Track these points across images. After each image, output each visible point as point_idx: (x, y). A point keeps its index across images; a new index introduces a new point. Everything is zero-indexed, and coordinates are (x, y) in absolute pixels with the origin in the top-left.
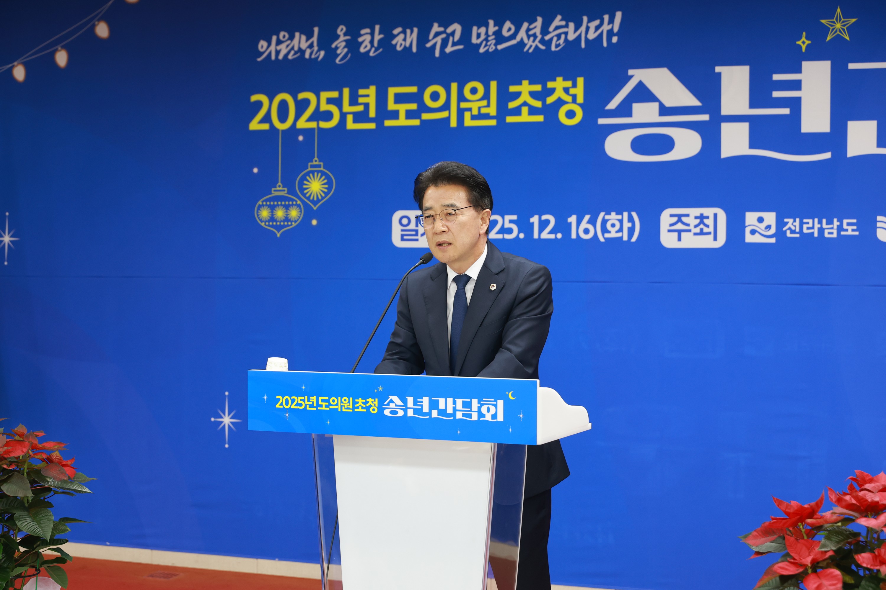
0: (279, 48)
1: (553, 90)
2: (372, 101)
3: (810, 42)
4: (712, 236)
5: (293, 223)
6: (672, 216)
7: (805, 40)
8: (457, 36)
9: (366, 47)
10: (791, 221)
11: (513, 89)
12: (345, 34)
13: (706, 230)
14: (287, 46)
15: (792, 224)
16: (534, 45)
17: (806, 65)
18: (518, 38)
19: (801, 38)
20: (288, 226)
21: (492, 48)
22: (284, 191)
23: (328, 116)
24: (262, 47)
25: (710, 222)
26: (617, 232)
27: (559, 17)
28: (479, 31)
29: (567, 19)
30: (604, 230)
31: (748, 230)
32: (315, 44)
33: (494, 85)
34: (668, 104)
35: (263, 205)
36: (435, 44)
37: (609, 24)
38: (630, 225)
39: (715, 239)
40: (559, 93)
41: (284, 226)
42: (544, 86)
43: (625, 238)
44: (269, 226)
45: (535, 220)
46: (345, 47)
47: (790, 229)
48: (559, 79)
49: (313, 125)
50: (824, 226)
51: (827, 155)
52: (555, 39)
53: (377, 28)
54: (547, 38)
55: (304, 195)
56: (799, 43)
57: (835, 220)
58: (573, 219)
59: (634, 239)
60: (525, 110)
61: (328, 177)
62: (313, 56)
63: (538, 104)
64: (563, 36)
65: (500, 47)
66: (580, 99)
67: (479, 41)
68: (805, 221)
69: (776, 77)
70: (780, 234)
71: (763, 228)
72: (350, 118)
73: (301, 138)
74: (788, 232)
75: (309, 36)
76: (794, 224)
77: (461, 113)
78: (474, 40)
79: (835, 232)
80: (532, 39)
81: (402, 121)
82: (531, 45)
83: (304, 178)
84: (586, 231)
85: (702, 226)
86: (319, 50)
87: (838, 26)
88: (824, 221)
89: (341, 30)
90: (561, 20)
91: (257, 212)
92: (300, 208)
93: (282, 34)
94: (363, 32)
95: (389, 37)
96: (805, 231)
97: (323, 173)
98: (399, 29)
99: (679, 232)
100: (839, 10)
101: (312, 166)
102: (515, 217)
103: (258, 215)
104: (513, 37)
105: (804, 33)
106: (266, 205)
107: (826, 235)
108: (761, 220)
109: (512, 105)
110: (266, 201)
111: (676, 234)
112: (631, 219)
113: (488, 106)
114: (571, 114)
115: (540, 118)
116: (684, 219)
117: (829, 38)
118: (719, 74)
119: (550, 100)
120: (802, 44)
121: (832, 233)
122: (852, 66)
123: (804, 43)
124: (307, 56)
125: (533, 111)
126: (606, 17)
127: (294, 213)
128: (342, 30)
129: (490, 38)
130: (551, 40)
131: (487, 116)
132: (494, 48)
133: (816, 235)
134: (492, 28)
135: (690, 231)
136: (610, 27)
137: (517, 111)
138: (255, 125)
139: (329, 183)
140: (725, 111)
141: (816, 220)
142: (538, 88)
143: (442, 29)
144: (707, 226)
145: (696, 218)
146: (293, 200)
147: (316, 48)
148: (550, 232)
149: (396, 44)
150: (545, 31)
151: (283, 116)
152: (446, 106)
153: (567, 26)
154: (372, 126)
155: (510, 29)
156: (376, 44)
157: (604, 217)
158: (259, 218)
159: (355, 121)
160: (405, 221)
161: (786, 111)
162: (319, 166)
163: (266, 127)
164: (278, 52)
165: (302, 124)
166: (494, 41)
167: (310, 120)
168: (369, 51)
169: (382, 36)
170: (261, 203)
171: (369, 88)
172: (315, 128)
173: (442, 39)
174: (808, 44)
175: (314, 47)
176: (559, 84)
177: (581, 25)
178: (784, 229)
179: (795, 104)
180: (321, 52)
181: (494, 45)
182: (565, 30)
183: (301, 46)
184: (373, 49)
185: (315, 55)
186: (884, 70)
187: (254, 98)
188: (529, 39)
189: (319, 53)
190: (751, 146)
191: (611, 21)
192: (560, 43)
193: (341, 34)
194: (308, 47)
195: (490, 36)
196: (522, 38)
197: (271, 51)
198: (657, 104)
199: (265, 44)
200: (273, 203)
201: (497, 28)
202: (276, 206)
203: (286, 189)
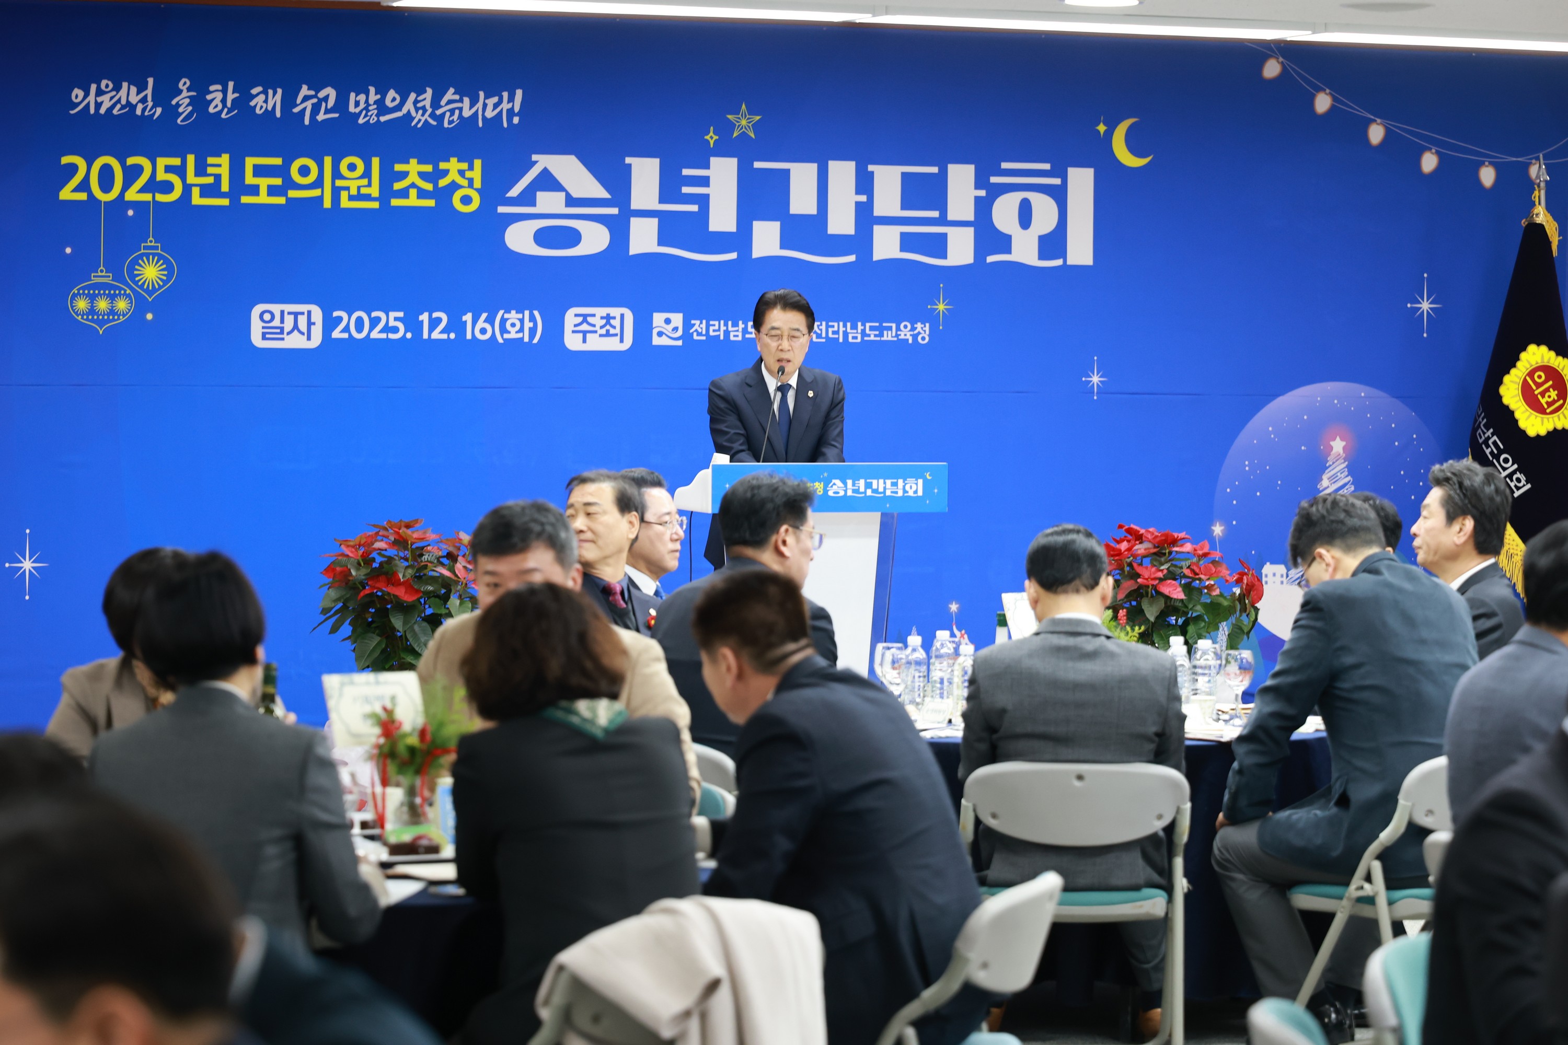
0: (99, 99)
1: (446, 173)
2: (225, 172)
3: (717, 137)
4: (618, 337)
5: (121, 317)
6: (576, 315)
7: (713, 136)
8: (331, 103)
9: (216, 106)
10: (698, 322)
11: (398, 167)
12: (189, 90)
13: (612, 331)
14: (112, 98)
15: (699, 326)
16: (423, 119)
17: (714, 160)
18: (404, 110)
19: (709, 133)
20: (114, 320)
21: (373, 119)
22: (109, 277)
23: (167, 187)
24: (77, 97)
25: (616, 323)
26: (517, 332)
27: (452, 90)
28: (358, 99)
29: (461, 92)
30: (503, 330)
31: (655, 332)
32: (149, 98)
33: (376, 162)
34: (575, 194)
35: (79, 294)
36: (305, 109)
37: (508, 102)
38: (531, 325)
39: (622, 341)
40: (453, 176)
41: (109, 321)
42: (436, 167)
43: (526, 339)
44: (87, 319)
45: (424, 317)
46: (188, 105)
47: (696, 330)
48: (454, 160)
49: (147, 197)
50: (730, 328)
51: (734, 256)
52: (448, 114)
53: (231, 85)
54: (438, 112)
55: (136, 283)
56: (707, 137)
57: (740, 322)
58: (468, 318)
59: (536, 341)
60: (413, 192)
61: (166, 261)
62: (146, 114)
63: (429, 187)
64: (457, 112)
65: (383, 119)
66: (478, 184)
67: (357, 110)
68: (711, 323)
69: (686, 172)
70: (687, 336)
71: (671, 330)
72: (196, 191)
73: (130, 213)
74: (695, 334)
75: (141, 88)
76: (701, 326)
77: (336, 192)
78: (352, 109)
79: (740, 334)
80: (420, 112)
81: (263, 198)
82: (419, 119)
83: (135, 262)
84: (483, 331)
85: (608, 327)
86: (154, 107)
87: (744, 122)
88: (730, 323)
89: (184, 84)
90: (454, 94)
91: (72, 303)
92: (131, 299)
93: (104, 83)
94: (212, 88)
95: (244, 99)
96: (712, 333)
97: (160, 257)
98: (259, 89)
99: (585, 333)
100: (744, 106)
101: (145, 248)
102: (401, 314)
103: (72, 307)
104: (398, 108)
105: (712, 128)
106: (84, 293)
107: (732, 338)
108: (668, 321)
109: (398, 186)
110: (83, 288)
111: (581, 335)
112: (532, 319)
113: (369, 185)
114: (466, 200)
115: (431, 203)
116: (589, 319)
117: (735, 135)
118: (630, 165)
119: (443, 183)
120: (710, 139)
121: (737, 336)
122: (757, 165)
123: (712, 138)
124: (139, 112)
125: (422, 194)
126: (505, 95)
127: (122, 305)
128: (185, 83)
129: (370, 108)
130: (444, 114)
131: (368, 198)
132: (376, 119)
133: (722, 338)
134: (373, 97)
135: (596, 332)
136: (510, 105)
137: (404, 194)
138: (66, 194)
139: (169, 268)
140: (635, 205)
141: (722, 322)
142: (428, 168)
143: (312, 93)
144: (614, 327)
145: (602, 318)
146: (121, 289)
147: (150, 104)
148: (442, 332)
149: (256, 106)
150: (436, 104)
151: (106, 185)
152: (319, 183)
153: (461, 101)
154: (225, 202)
155: (394, 99)
156: (229, 104)
157: (503, 316)
158: (74, 310)
159: (202, 195)
160: (267, 317)
161: (694, 208)
162: (156, 248)
163: (83, 196)
164: (98, 105)
165: (132, 195)
166: (376, 112)
167: (142, 190)
168: (222, 111)
169: (236, 95)
170: (76, 292)
171: (221, 156)
172: (150, 202)
173: (312, 104)
174: (716, 140)
175: (147, 102)
176: (453, 166)
177: (478, 101)
178: (691, 331)
179: (704, 201)
180: (157, 109)
181: (376, 115)
182: (459, 105)
183: (130, 99)
184: (226, 110)
185: (149, 111)
186: (789, 170)
187: (65, 160)
188: (417, 112)
189: (154, 110)
190: (660, 243)
191: (511, 99)
192: (453, 119)
193: (184, 88)
194: (140, 101)
195: (371, 105)
196: (409, 111)
197: (89, 103)
198: (563, 194)
199: (81, 94)
200: (94, 292)
201: (379, 97)
202: (97, 296)
203: (111, 275)
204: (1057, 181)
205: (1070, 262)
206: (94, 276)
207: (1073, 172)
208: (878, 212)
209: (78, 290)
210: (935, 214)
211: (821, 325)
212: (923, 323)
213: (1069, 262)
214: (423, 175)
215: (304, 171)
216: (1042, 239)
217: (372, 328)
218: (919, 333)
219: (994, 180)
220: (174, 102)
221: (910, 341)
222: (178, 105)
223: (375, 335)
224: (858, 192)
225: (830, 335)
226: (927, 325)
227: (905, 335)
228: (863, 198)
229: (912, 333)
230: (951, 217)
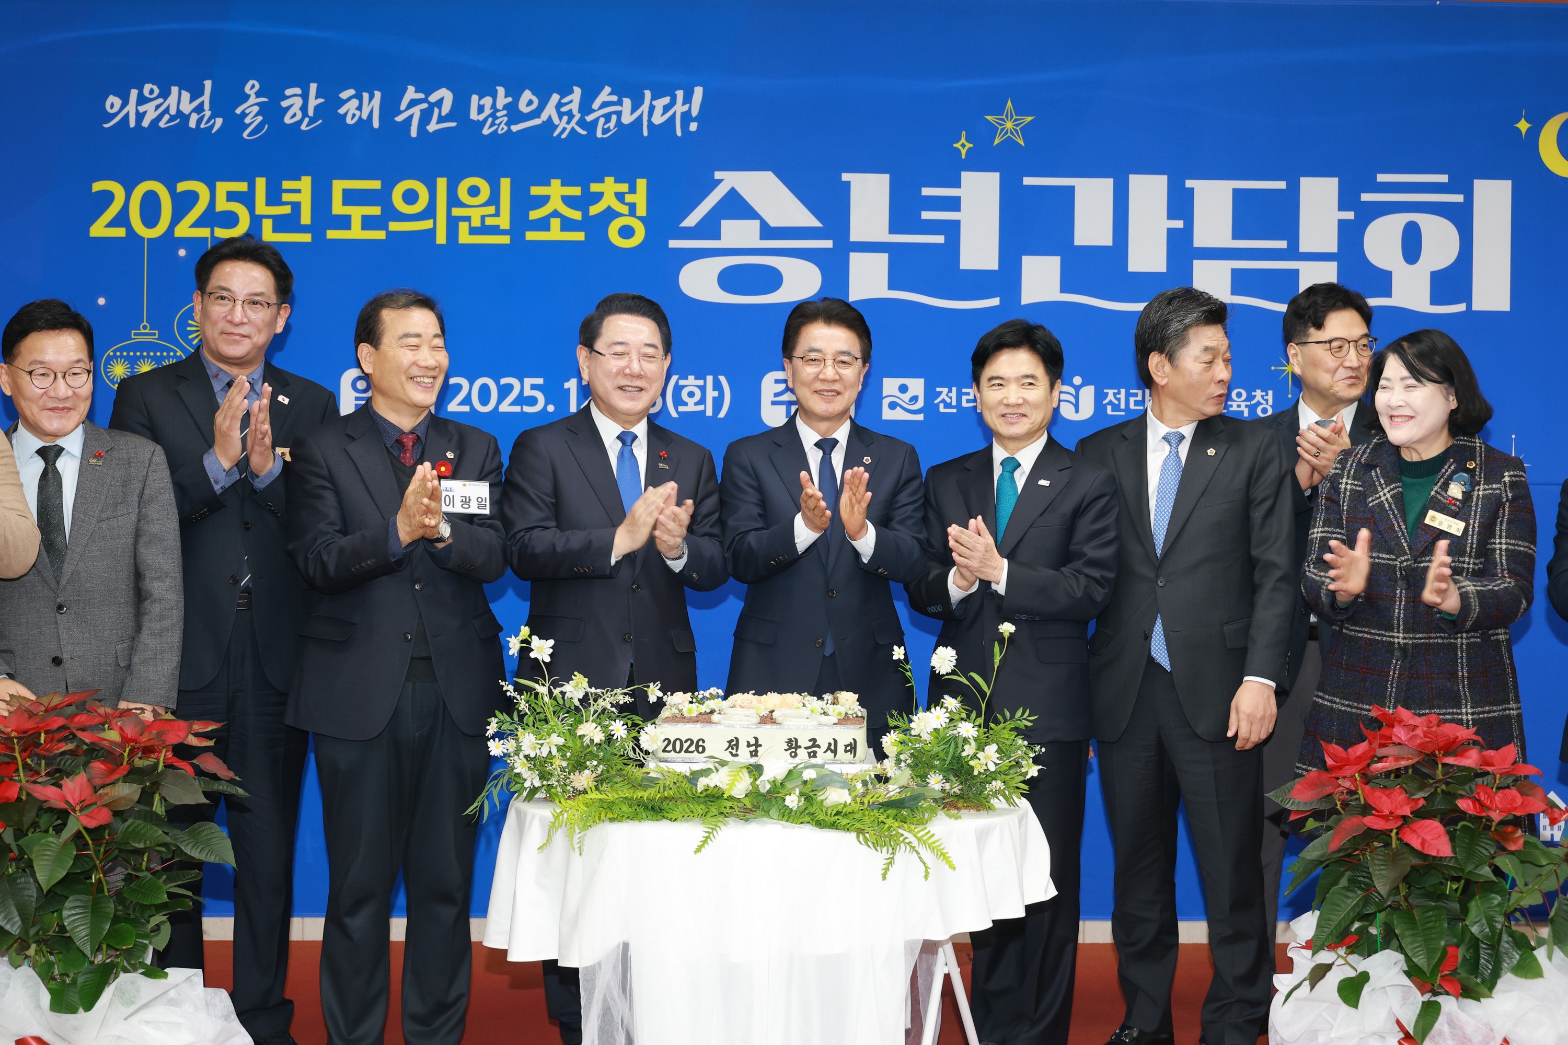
0: (142, 109)
1: (599, 196)
2: (305, 199)
3: (972, 145)
6: (777, 381)
7: (966, 143)
8: (446, 108)
9: (294, 115)
10: (945, 390)
11: (536, 191)
12: (258, 95)
14: (157, 107)
15: (947, 395)
16: (569, 127)
17: (966, 176)
18: (544, 116)
19: (960, 139)
21: (503, 129)
22: (154, 334)
23: (230, 219)
24: (112, 106)
26: (696, 404)
27: (607, 89)
28: (482, 103)
29: (620, 92)
30: (678, 401)
31: (886, 402)
32: (207, 106)
33: (505, 184)
34: (773, 223)
35: (115, 357)
36: (411, 117)
37: (683, 104)
38: (716, 394)
40: (609, 201)
42: (586, 189)
43: (709, 413)
45: (571, 385)
46: (256, 115)
47: (943, 401)
48: (609, 180)
49: (203, 232)
51: (995, 302)
52: (602, 120)
53: (313, 87)
54: (589, 118)
56: (957, 145)
59: (722, 415)
60: (555, 223)
62: (202, 126)
63: (576, 215)
64: (614, 118)
65: (515, 128)
66: (642, 211)
67: (481, 117)
68: (964, 390)
69: (926, 191)
70: (930, 408)
71: (907, 402)
72: (267, 225)
73: (182, 253)
74: (941, 405)
75: (196, 93)
76: (950, 395)
77: (453, 223)
78: (474, 115)
80: (565, 118)
81: (356, 232)
82: (563, 127)
86: (212, 117)
87: (1009, 125)
89: (251, 87)
90: (610, 94)
91: (105, 368)
93: (147, 87)
94: (288, 92)
95: (332, 103)
96: (965, 404)
98: (351, 92)
99: (789, 404)
100: (1009, 104)
102: (540, 381)
103: (106, 373)
104: (536, 114)
106: (121, 356)
108: (903, 389)
109: (534, 215)
110: (121, 350)
111: (783, 407)
112: (717, 386)
113: (497, 214)
114: (626, 232)
115: (579, 236)
117: (997, 142)
118: (848, 184)
119: (594, 210)
120: (961, 148)
122: (1028, 181)
123: (963, 146)
124: (192, 124)
125: (568, 225)
126: (680, 94)
128: (253, 86)
129: (499, 114)
130: (597, 120)
131: (495, 230)
132: (506, 128)
134: (502, 100)
136: (686, 108)
137: (543, 225)
138: (99, 229)
140: (854, 237)
142: (576, 191)
143: (421, 96)
146: (169, 350)
147: (208, 113)
149: (346, 114)
150: (585, 108)
151: (150, 218)
152: (429, 212)
153: (620, 103)
154: (306, 238)
155: (530, 103)
156: (311, 112)
157: (677, 382)
158: (108, 377)
159: (275, 230)
160: (362, 385)
161: (940, 239)
163: (120, 232)
164: (140, 116)
165: (184, 230)
166: (506, 119)
167: (197, 224)
168: (301, 121)
169: (321, 100)
170: (112, 354)
171: (300, 179)
172: (207, 238)
173: (421, 111)
174: (970, 148)
175: (204, 111)
176: (609, 187)
177: (642, 102)
178: (936, 402)
179: (952, 230)
180: (217, 119)
181: (505, 124)
182: (617, 108)
183: (181, 108)
184: (307, 120)
185: (206, 124)
186: (1073, 187)
187: (98, 186)
188: (560, 119)
189: (213, 121)
190: (891, 287)
191: (688, 99)
192: (609, 127)
193: (252, 93)
194: (195, 110)
195: (499, 111)
196: (550, 117)
197: (127, 115)
198: (757, 223)
199: (118, 102)
200: (135, 354)
201: (510, 99)
202: (139, 358)
203: (157, 332)
204: (1459, 198)
205: (1477, 306)
206: (135, 334)
207: (1481, 187)
208: (1200, 240)
209: (115, 351)
210: (1282, 244)
211: (1119, 393)
212: (1265, 390)
213: (1475, 307)
214: (568, 201)
215: (410, 197)
216: (1437, 278)
217: (501, 400)
218: (1259, 403)
219: (1366, 197)
220: (238, 111)
221: (1246, 414)
222: (244, 115)
223: (505, 407)
224: (1170, 216)
225: (1132, 406)
226: (1270, 393)
227: (1239, 406)
228: (1179, 224)
229: (1248, 403)
230: (1304, 248)
